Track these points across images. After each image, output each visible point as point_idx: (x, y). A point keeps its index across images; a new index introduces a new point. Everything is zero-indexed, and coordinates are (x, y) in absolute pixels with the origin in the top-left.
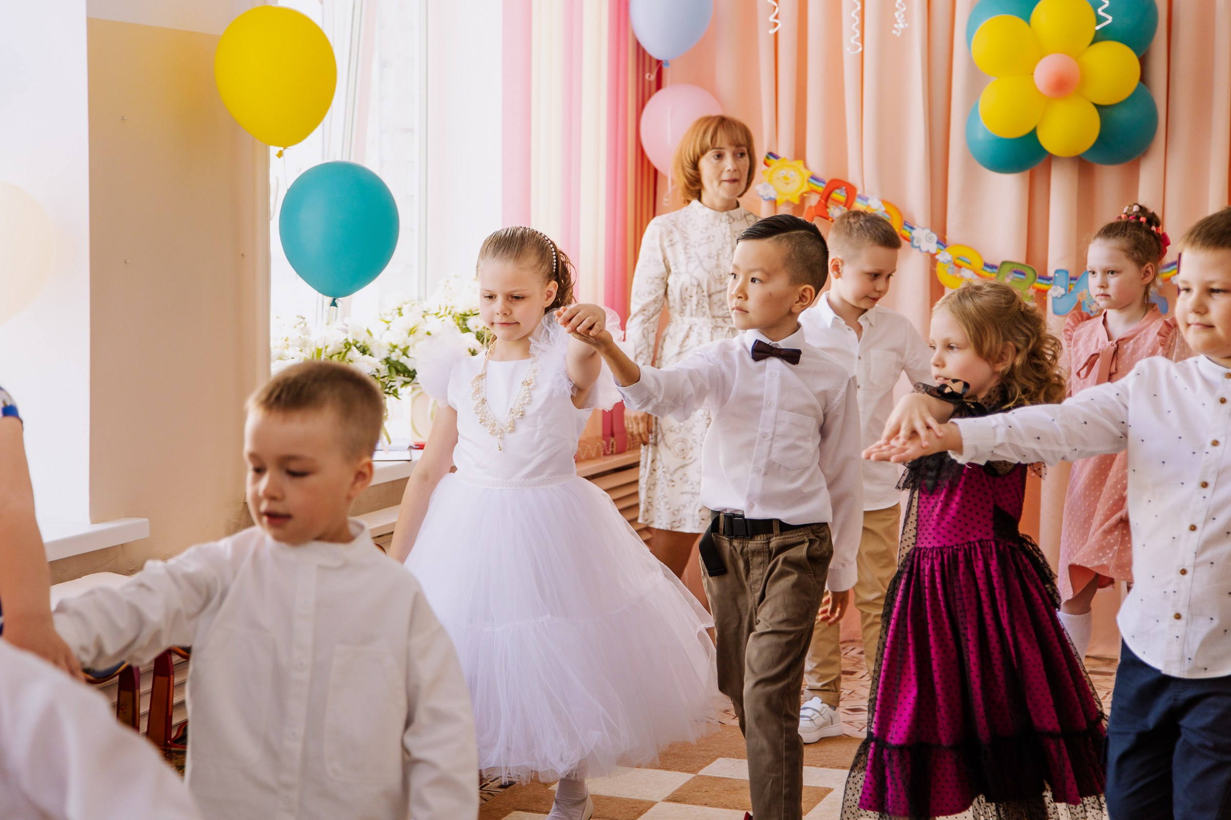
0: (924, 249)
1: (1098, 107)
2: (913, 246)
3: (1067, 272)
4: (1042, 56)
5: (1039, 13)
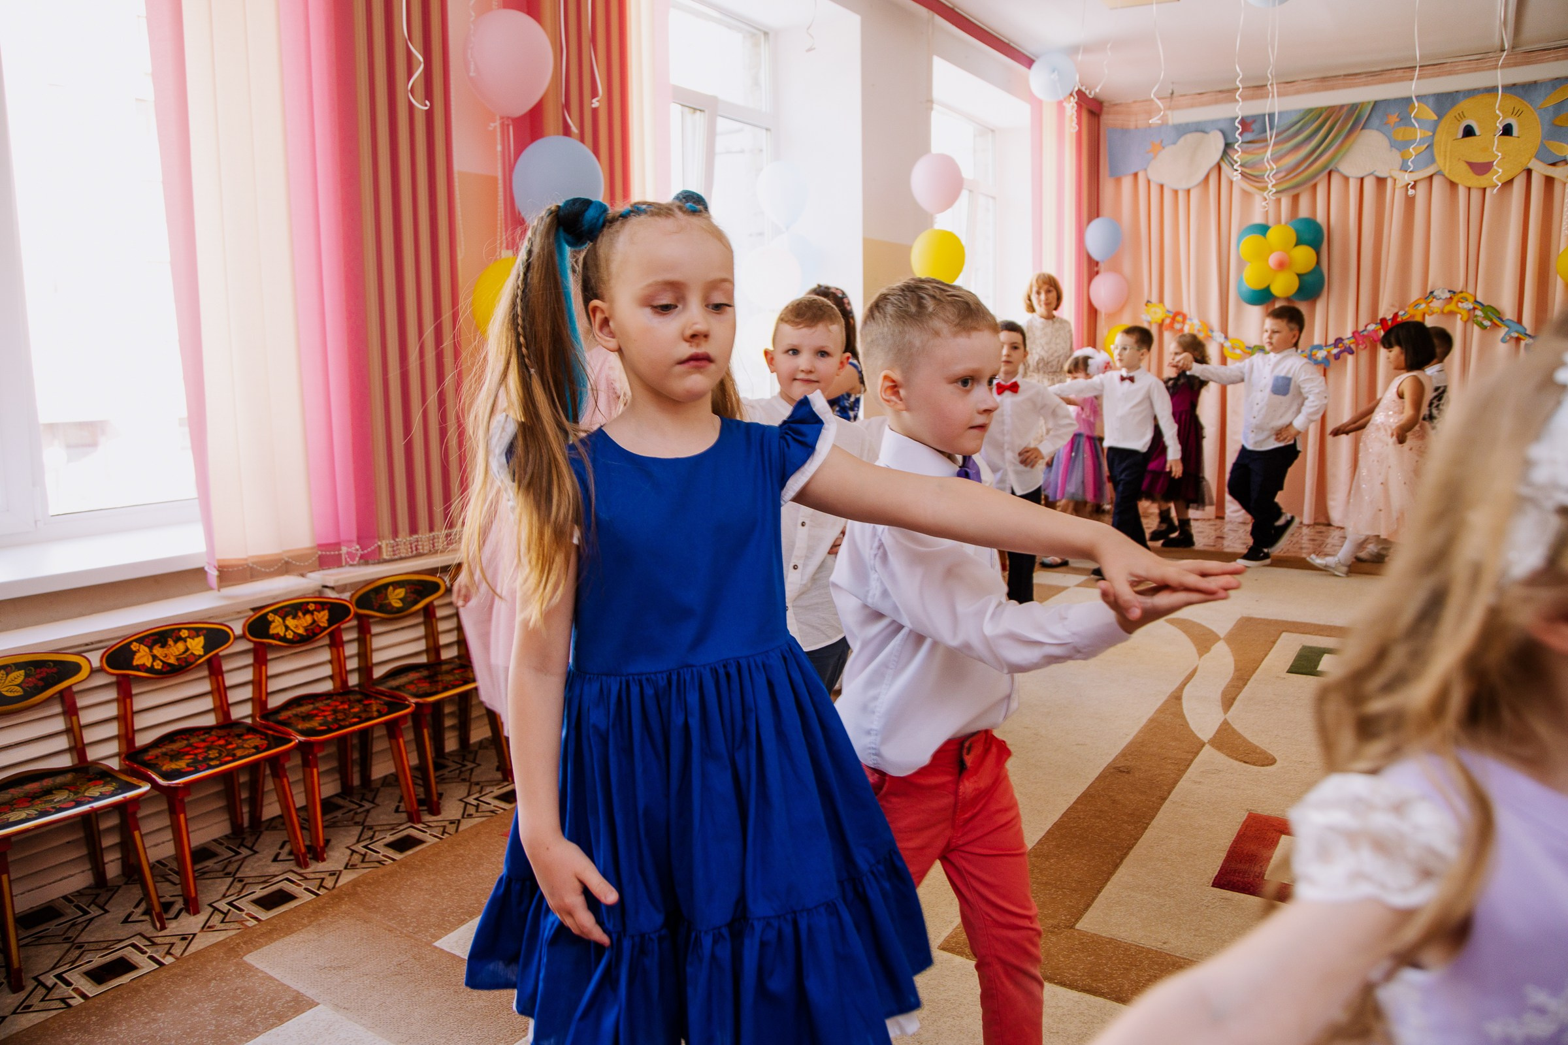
0: (1218, 341)
1: (1298, 274)
2: (1213, 340)
4: (1272, 252)
5: (1270, 233)
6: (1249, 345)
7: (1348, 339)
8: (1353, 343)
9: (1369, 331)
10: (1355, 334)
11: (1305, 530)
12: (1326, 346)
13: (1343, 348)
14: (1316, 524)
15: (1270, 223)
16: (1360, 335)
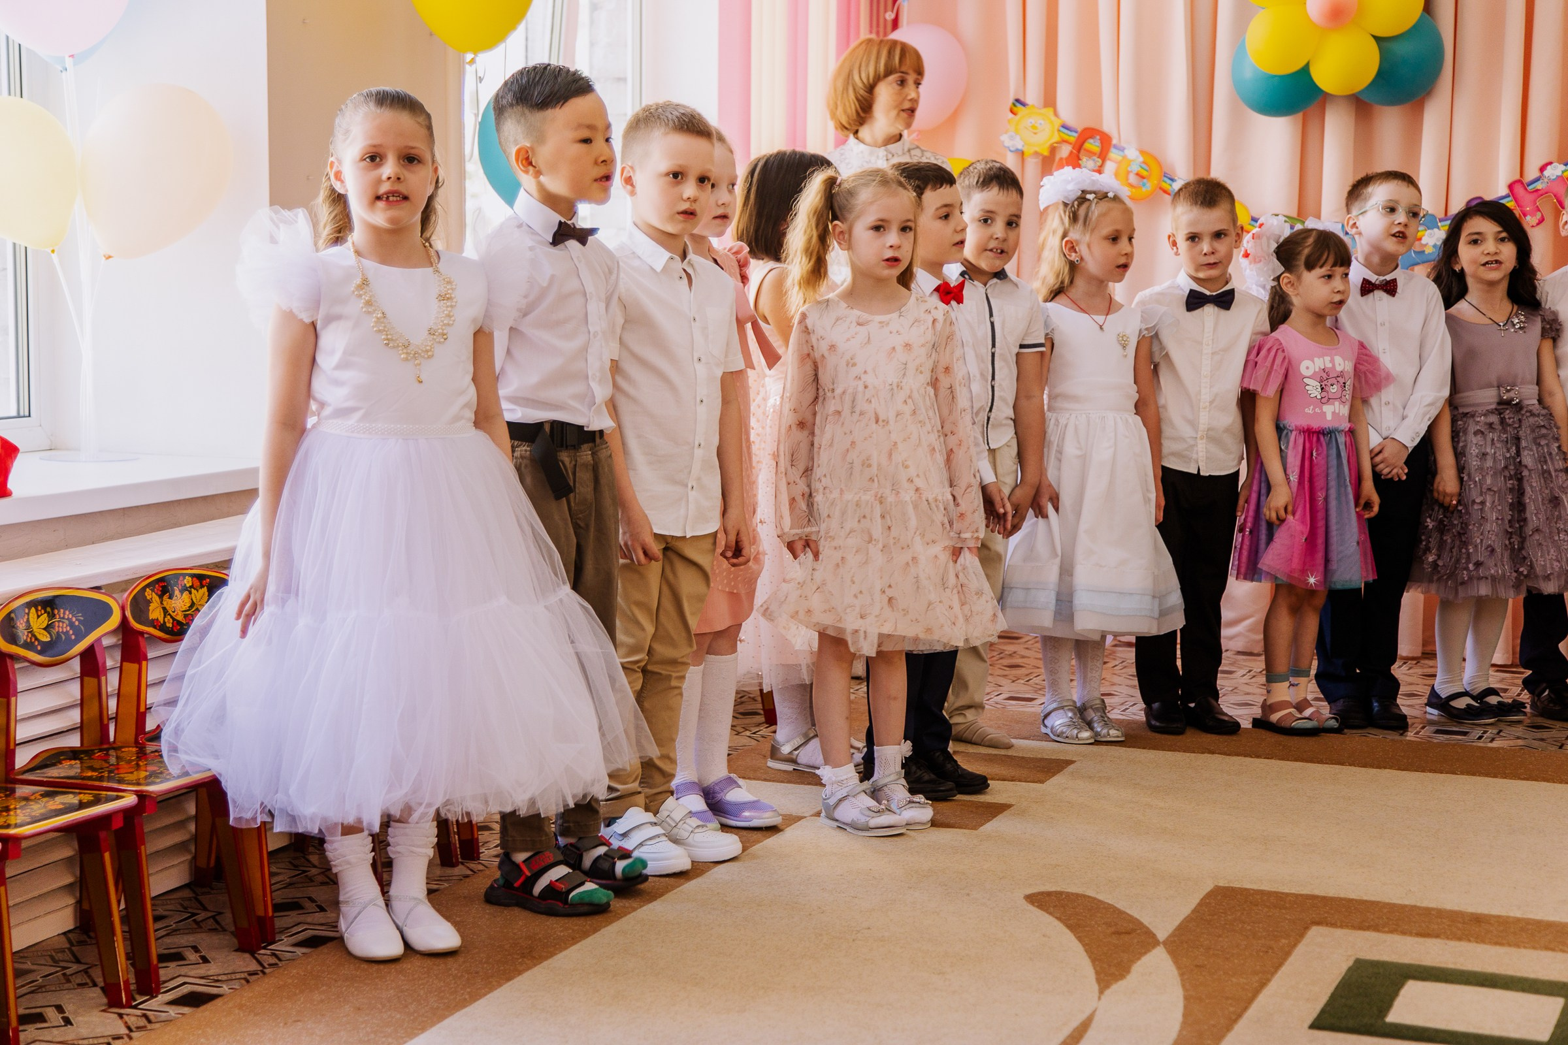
1: (1377, 38)
9: (1551, 181)
10: (1515, 186)
16: (1526, 189)
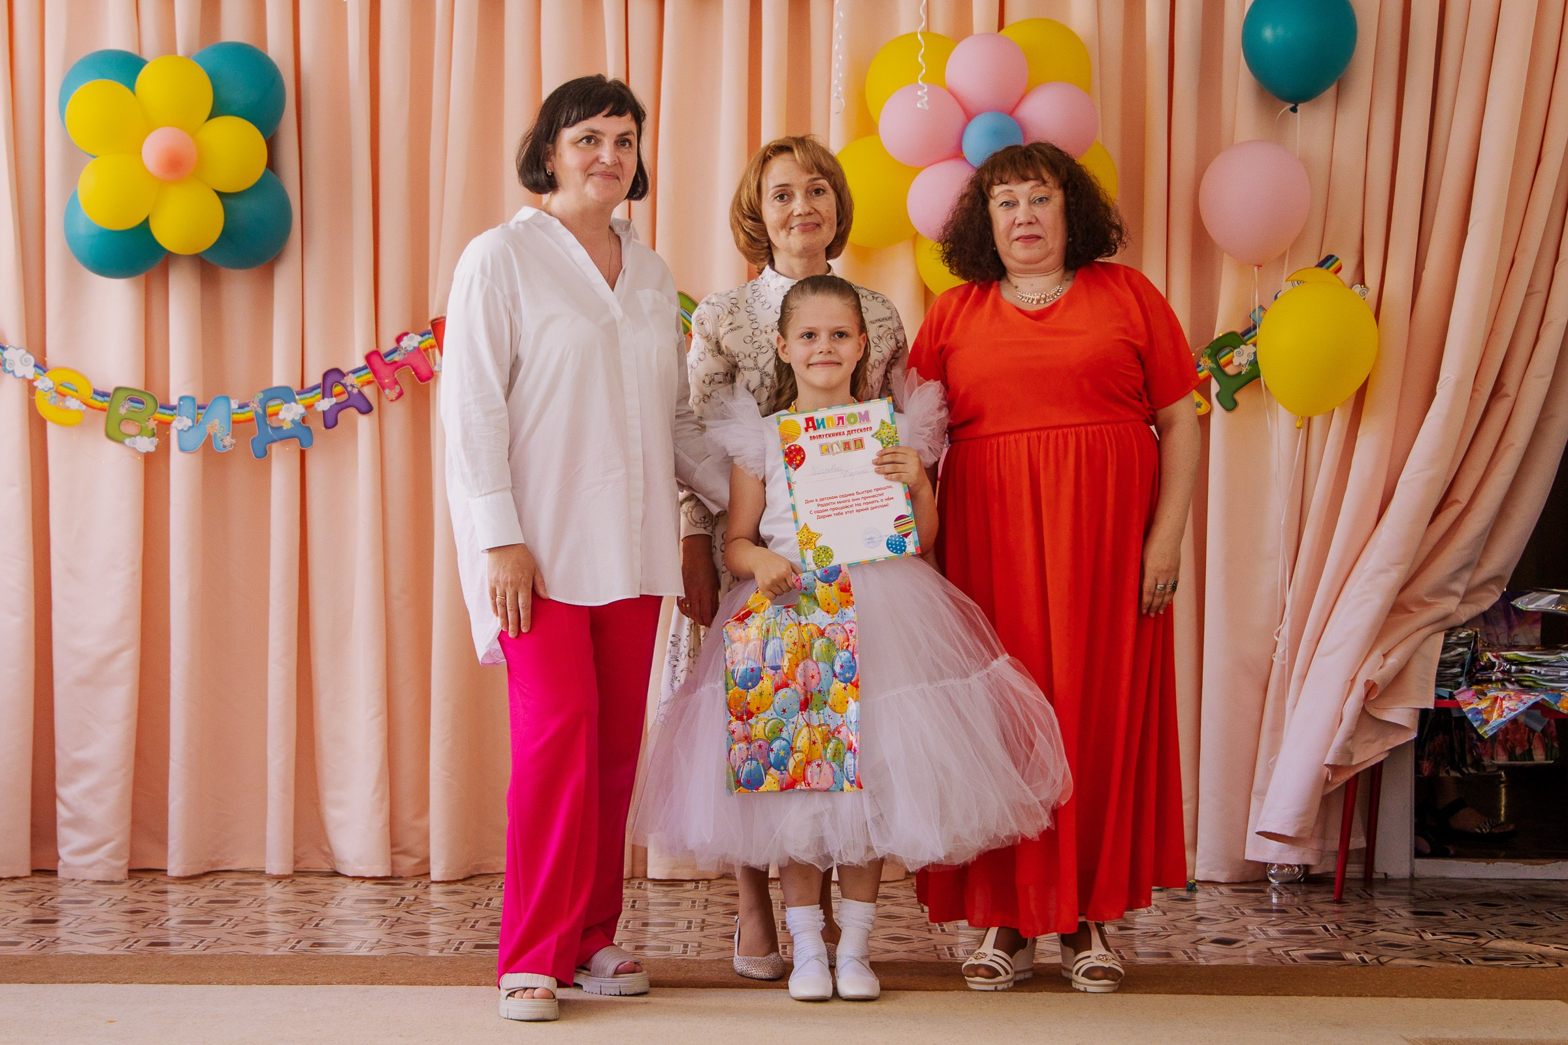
0: (19, 374)
1: (221, 195)
2: (5, 370)
3: (193, 399)
4: (150, 130)
5: (145, 78)
6: (100, 388)
7: (355, 372)
8: (369, 383)
9: (408, 353)
10: (372, 357)
11: (272, 891)
12: (303, 390)
13: (345, 396)
14: (298, 873)
15: (149, 48)
16: (382, 359)
